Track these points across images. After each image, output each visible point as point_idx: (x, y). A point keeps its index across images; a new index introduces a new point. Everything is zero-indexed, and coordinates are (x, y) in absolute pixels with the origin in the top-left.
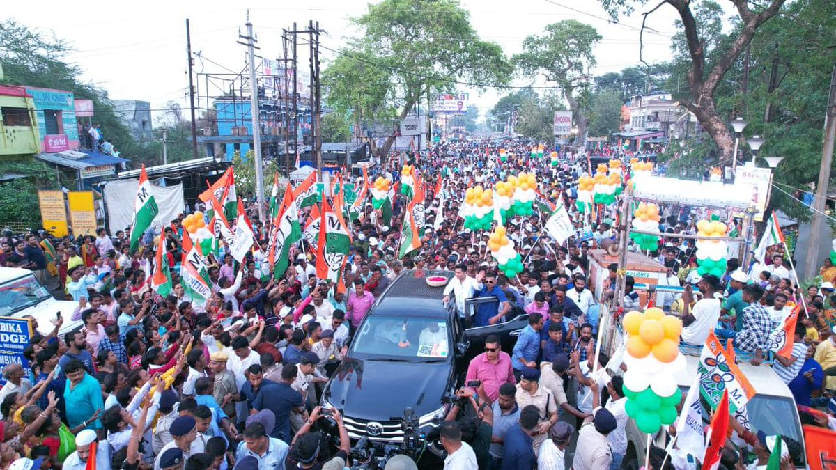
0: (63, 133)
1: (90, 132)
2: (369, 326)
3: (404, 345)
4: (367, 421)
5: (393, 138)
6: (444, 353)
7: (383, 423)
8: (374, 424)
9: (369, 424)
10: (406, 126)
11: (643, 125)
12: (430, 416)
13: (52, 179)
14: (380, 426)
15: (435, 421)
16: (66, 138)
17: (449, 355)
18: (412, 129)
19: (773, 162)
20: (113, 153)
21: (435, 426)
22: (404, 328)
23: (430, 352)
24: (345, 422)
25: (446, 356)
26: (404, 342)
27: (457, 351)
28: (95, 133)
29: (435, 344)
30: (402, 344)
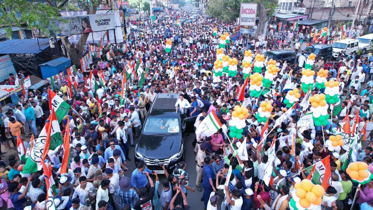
3: (163, 128)
4: (154, 159)
7: (160, 159)
8: (157, 160)
9: (155, 160)
10: (96, 21)
11: (290, 9)
12: (176, 155)
14: (159, 160)
15: (177, 157)
17: (180, 131)
18: (105, 24)
21: (177, 159)
24: (146, 160)
25: (178, 132)
27: (182, 129)
29: (174, 127)
30: (162, 128)
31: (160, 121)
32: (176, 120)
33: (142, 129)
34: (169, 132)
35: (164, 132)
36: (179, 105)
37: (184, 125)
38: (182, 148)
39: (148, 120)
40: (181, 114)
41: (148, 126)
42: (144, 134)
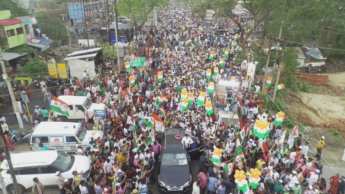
0: (30, 33)
1: (36, 30)
5: (144, 22)
8: (175, 187)
9: (174, 187)
10: (149, 17)
13: (35, 53)
15: (189, 184)
16: (31, 34)
18: (152, 18)
19: (256, 63)
20: (46, 38)
27: (189, 162)
28: (38, 30)
29: (184, 160)
34: (180, 164)
36: (184, 142)
38: (191, 177)
40: (186, 148)
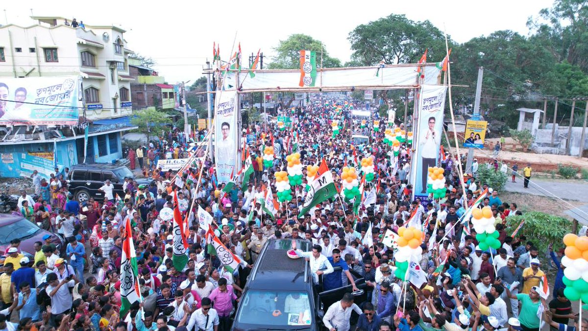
2: (249, 298)
5: (291, 101)
6: (308, 321)
22: (276, 300)
23: (297, 320)
25: (310, 324)
26: (277, 312)
29: (301, 313)
30: (275, 314)
31: (271, 298)
32: (304, 297)
33: (233, 315)
34: (289, 323)
35: (278, 323)
37: (320, 308)
39: (247, 296)
40: (313, 283)
41: (247, 308)
42: (239, 327)
